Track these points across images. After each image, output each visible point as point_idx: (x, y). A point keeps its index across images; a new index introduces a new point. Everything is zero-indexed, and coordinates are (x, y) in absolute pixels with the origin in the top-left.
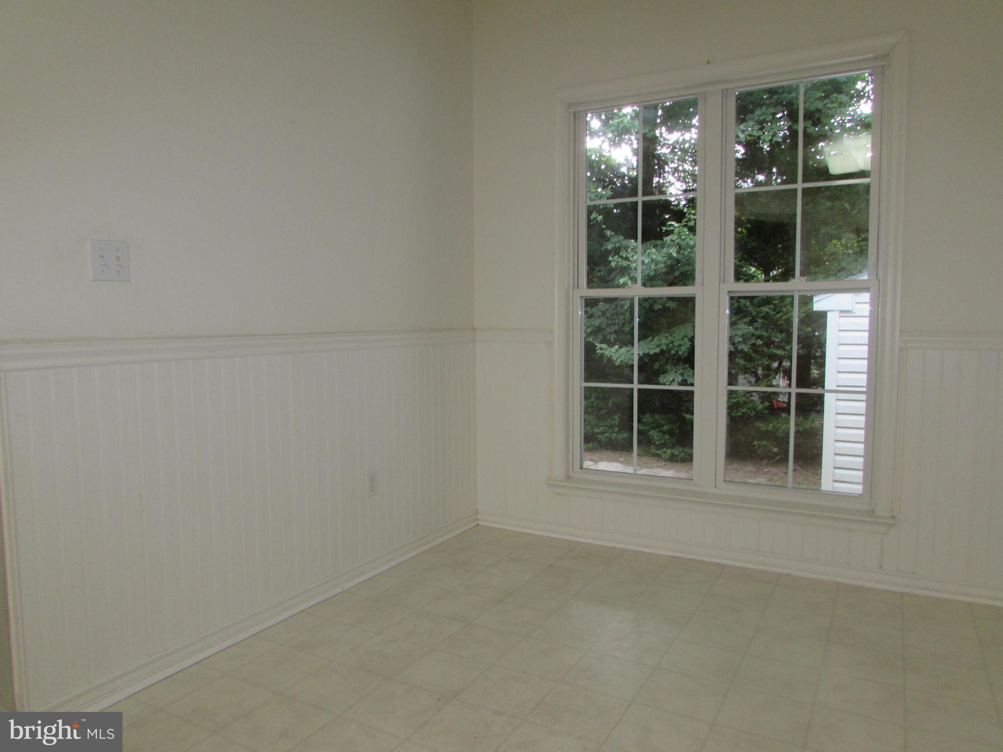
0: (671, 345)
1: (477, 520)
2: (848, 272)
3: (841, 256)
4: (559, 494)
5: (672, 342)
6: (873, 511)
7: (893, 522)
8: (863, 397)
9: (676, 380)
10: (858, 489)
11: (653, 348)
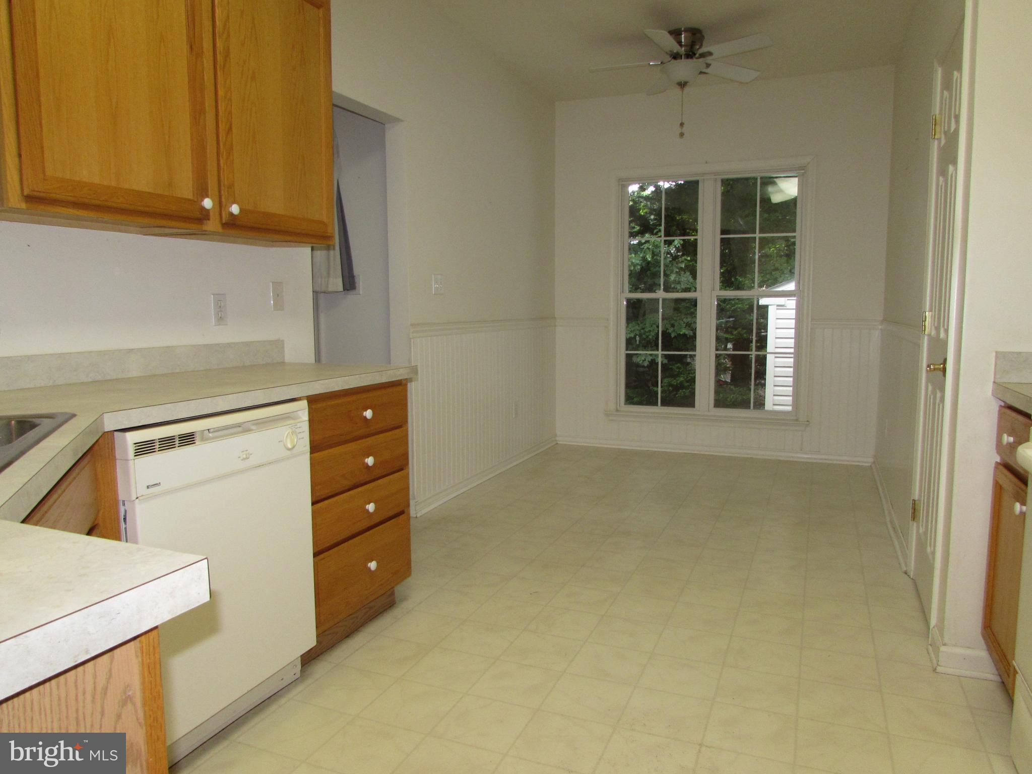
0: (642, 331)
1: (556, 440)
2: (781, 272)
3: (775, 258)
4: (612, 420)
5: (643, 329)
6: (797, 420)
7: (808, 423)
8: (792, 356)
9: (647, 360)
10: (789, 408)
11: (629, 333)
